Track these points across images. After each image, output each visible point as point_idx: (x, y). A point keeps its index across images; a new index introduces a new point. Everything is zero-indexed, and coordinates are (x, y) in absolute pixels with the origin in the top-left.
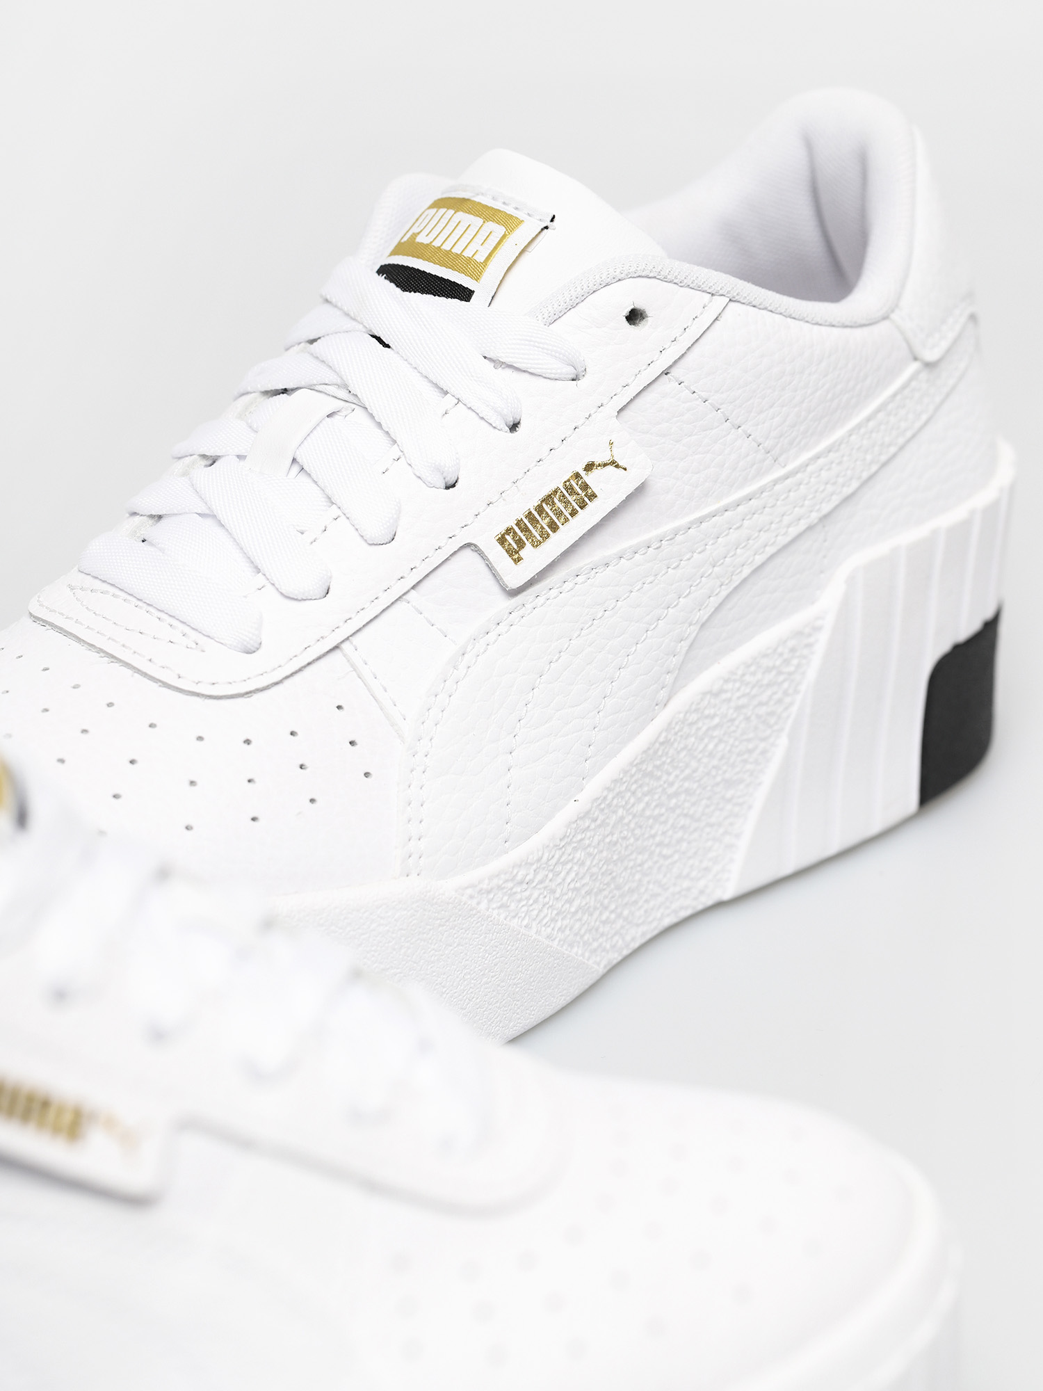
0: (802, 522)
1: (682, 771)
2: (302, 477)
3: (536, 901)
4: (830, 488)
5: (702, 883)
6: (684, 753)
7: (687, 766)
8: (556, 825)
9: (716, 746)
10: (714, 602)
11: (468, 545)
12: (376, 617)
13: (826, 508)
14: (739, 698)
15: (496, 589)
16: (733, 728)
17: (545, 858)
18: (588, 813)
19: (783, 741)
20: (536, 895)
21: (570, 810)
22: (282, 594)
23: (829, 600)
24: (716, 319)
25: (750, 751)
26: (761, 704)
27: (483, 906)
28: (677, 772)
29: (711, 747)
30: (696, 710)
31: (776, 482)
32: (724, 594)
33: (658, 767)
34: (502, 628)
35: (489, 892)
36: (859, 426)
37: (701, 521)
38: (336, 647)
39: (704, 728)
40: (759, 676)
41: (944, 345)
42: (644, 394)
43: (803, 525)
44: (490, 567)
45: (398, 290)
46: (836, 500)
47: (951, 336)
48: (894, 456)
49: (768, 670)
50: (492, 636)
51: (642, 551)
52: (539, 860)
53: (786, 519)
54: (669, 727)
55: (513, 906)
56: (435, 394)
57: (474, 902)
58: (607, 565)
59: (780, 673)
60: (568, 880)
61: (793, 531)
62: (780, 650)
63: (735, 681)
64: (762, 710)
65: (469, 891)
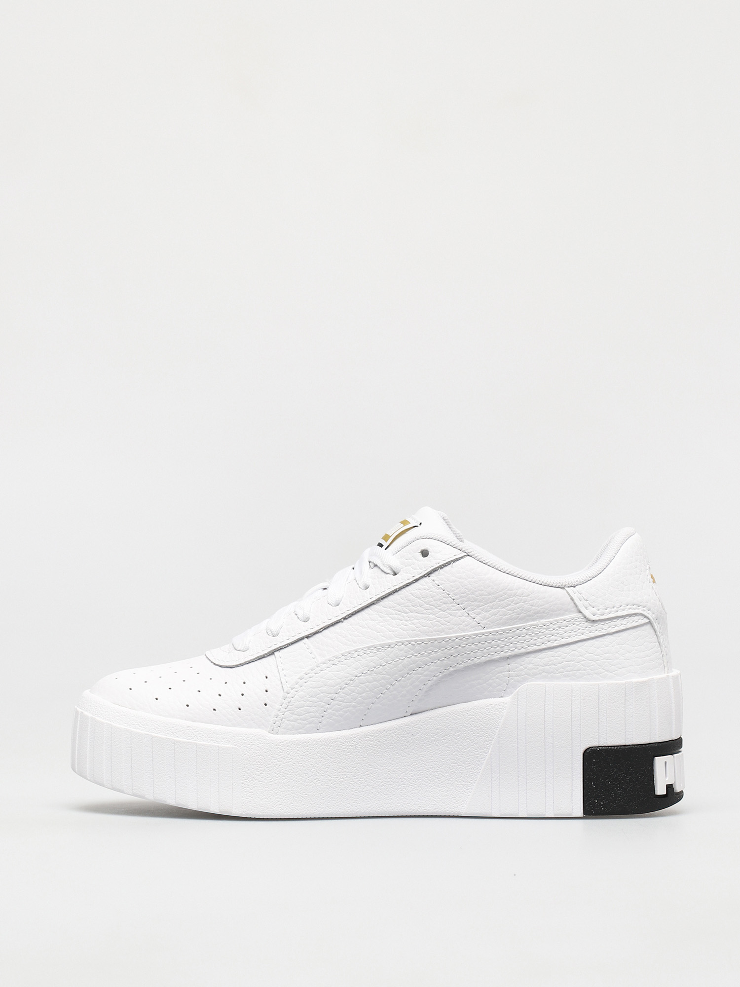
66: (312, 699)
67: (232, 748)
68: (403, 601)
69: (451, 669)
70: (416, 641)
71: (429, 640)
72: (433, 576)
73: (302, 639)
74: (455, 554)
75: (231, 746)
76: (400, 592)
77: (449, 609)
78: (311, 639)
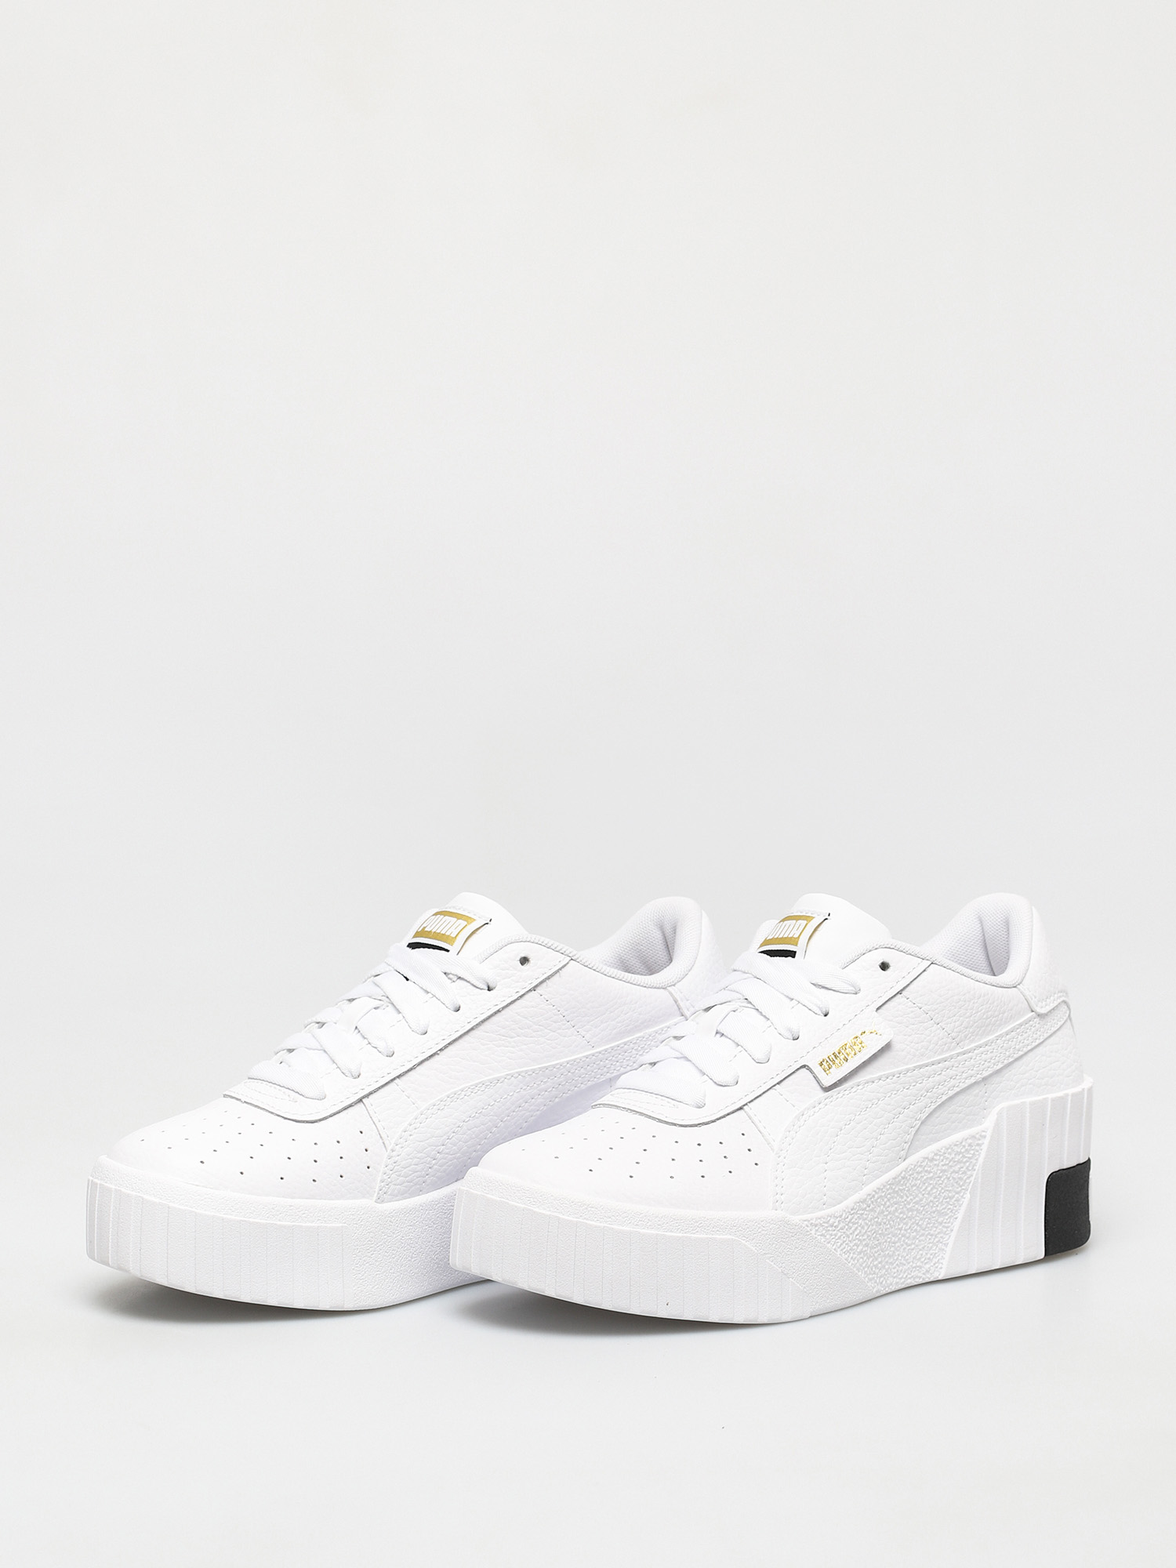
0: (973, 1078)
1: (915, 1198)
2: (723, 1038)
3: (839, 1238)
4: (987, 1064)
5: (928, 1266)
6: (914, 1188)
7: (917, 1196)
8: (849, 1202)
9: (932, 1189)
10: (928, 1111)
11: (804, 1066)
12: (760, 1096)
13: (986, 1074)
14: (943, 1165)
15: (819, 1088)
16: (940, 1182)
17: (843, 1217)
18: (865, 1200)
19: (968, 1196)
20: (839, 1234)
21: (856, 1197)
22: (715, 1083)
23: (989, 1123)
24: (925, 971)
25: (951, 1198)
26: (954, 1172)
27: (813, 1232)
28: (912, 1197)
29: (929, 1189)
30: (920, 1166)
31: (958, 1055)
32: (933, 1107)
33: (901, 1190)
34: (821, 1106)
35: (816, 1226)
36: (1001, 1036)
37: (920, 1067)
38: (741, 1108)
39: (925, 1177)
40: (953, 1156)
41: (1048, 1008)
42: (889, 1002)
43: (973, 1080)
44: (815, 1077)
45: (768, 957)
46: (990, 1071)
47: (1052, 1006)
48: (1021, 1057)
49: (958, 1153)
50: (817, 1109)
51: (890, 1077)
52: (841, 1216)
53: (964, 1075)
54: (906, 1170)
55: (828, 1237)
56: (788, 1000)
57: (808, 1229)
58: (873, 1082)
59: (964, 1157)
60: (856, 1233)
61: (969, 1082)
62: (964, 1144)
63: (940, 1156)
64: (956, 1176)
65: (806, 1223)
66: (419, 1155)
67: (342, 1227)
68: (507, 1023)
69: (557, 1100)
70: (526, 1072)
71: (540, 1069)
72: (539, 990)
73: (394, 1079)
74: (559, 960)
75: (341, 1225)
76: (503, 1012)
77: (559, 1029)
78: (403, 1078)
